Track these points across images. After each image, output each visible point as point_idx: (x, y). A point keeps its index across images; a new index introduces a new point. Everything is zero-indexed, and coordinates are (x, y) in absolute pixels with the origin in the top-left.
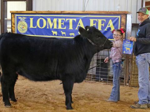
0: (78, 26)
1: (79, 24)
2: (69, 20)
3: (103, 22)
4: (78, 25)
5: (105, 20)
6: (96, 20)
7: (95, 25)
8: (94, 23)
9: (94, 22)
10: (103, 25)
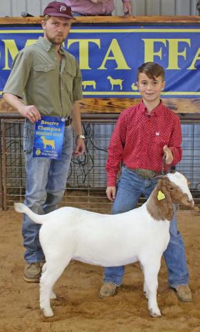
0: (108, 61)
1: (111, 55)
2: (78, 43)
3: (181, 46)
4: (107, 58)
5: (188, 41)
6: (163, 41)
7: (159, 54)
8: (156, 50)
9: (157, 46)
10: (184, 54)
